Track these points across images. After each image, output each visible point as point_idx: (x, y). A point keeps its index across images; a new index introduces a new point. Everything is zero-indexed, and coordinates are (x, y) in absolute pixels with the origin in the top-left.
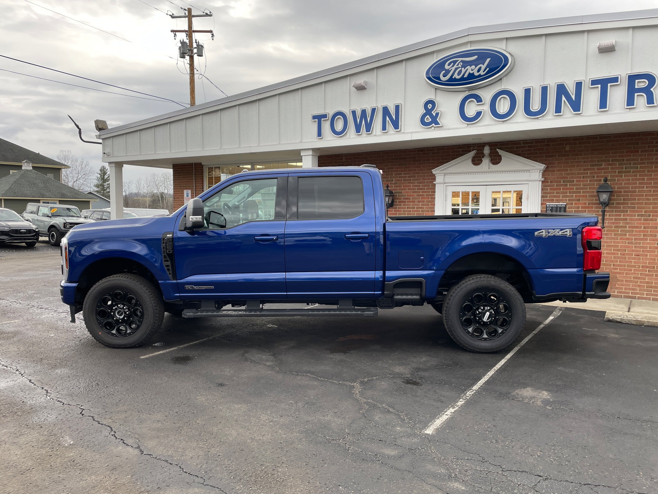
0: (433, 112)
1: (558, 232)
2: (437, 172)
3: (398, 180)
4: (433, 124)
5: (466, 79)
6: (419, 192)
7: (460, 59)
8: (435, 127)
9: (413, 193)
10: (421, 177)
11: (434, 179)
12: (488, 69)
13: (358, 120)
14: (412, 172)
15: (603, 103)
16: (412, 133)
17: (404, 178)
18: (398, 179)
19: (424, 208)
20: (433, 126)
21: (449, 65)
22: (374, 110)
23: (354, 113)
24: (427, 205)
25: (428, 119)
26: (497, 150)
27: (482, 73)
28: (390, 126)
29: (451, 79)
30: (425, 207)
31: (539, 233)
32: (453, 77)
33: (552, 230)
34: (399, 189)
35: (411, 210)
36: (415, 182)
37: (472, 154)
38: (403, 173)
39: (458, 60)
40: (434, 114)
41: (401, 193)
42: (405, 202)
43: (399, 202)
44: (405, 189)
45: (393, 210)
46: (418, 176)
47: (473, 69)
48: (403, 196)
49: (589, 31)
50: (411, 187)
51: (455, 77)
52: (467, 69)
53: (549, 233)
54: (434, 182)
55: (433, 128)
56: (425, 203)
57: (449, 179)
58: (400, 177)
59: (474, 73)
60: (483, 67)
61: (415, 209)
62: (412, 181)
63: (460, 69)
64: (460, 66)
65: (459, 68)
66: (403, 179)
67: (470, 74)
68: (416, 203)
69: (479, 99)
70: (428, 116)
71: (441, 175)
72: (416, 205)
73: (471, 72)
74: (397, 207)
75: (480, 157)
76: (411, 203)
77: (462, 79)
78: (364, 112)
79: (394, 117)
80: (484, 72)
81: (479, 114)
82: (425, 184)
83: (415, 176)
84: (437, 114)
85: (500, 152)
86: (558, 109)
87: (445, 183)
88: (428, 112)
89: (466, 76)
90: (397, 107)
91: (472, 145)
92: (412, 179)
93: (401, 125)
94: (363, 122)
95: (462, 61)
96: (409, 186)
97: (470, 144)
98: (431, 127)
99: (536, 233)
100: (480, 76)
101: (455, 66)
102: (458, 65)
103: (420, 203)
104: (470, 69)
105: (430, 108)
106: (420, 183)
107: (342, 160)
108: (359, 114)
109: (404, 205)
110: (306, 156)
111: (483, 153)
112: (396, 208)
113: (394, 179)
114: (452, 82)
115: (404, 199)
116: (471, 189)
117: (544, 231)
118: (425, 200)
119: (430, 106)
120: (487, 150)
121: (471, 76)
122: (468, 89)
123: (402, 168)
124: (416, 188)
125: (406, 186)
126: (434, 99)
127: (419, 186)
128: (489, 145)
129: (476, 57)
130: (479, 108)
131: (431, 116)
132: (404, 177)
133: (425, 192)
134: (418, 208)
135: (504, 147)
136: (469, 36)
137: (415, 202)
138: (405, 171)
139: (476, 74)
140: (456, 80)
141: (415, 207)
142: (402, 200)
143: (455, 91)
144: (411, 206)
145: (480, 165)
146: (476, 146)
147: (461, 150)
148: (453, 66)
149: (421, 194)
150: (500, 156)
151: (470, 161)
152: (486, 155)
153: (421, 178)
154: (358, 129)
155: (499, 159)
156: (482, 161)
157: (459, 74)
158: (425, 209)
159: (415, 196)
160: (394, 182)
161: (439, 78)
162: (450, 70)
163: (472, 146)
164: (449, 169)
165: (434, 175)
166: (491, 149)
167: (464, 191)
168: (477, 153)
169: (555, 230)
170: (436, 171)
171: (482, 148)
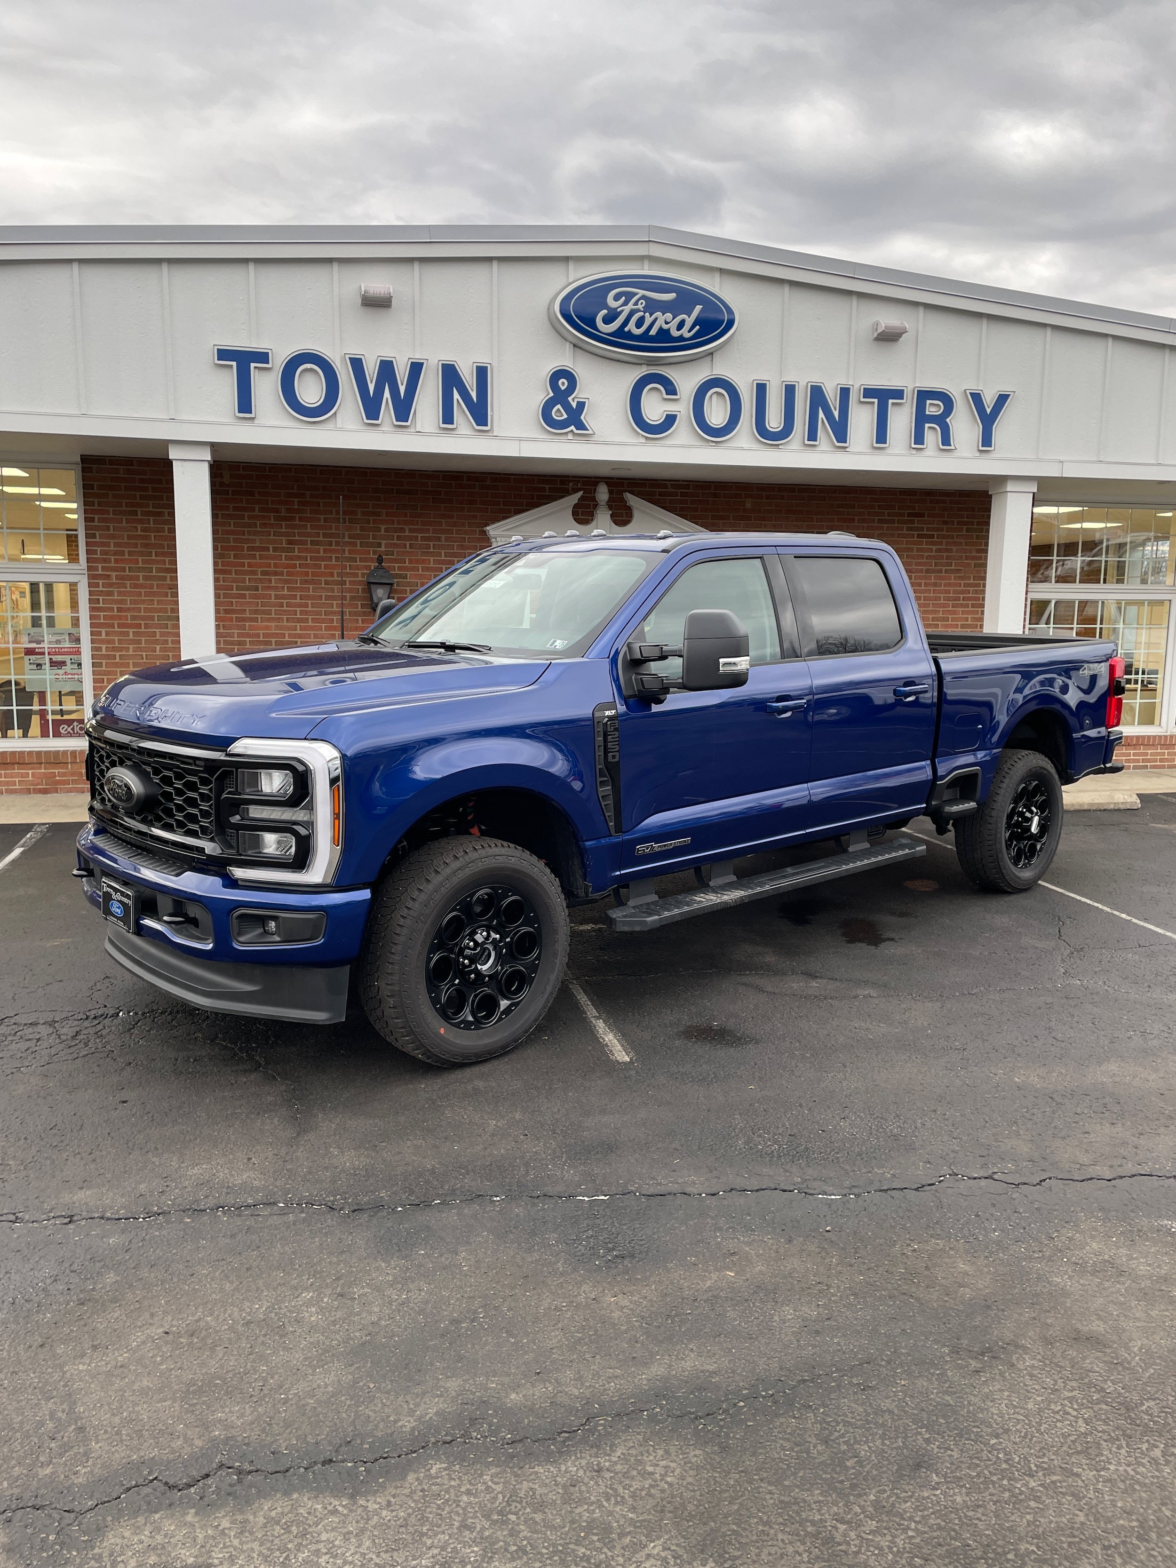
0: (570, 399)
2: (500, 532)
3: (394, 544)
5: (652, 339)
7: (641, 292)
8: (575, 435)
12: (698, 327)
13: (371, 387)
15: (881, 435)
16: (520, 440)
18: (395, 541)
20: (572, 431)
21: (617, 298)
22: (416, 369)
23: (357, 364)
25: (559, 413)
26: (624, 494)
27: (685, 332)
28: (462, 415)
29: (620, 332)
32: (626, 329)
34: (399, 568)
37: (575, 498)
38: (407, 528)
39: (636, 294)
40: (574, 405)
41: (405, 577)
44: (415, 569)
46: (447, 539)
47: (668, 321)
48: (408, 584)
49: (861, 295)
50: (432, 565)
51: (630, 330)
52: (656, 319)
55: (571, 437)
58: (399, 538)
59: (669, 330)
60: (690, 321)
62: (432, 550)
63: (642, 314)
64: (640, 307)
65: (638, 311)
66: (408, 543)
67: (661, 329)
69: (671, 389)
70: (559, 406)
73: (665, 327)
75: (588, 506)
77: (645, 337)
78: (387, 368)
79: (474, 395)
80: (689, 331)
81: (670, 420)
83: (439, 539)
84: (581, 405)
85: (632, 500)
86: (812, 435)
88: (559, 397)
89: (653, 332)
90: (482, 373)
91: (571, 478)
92: (432, 544)
93: (492, 416)
94: (387, 394)
95: (643, 297)
96: (424, 561)
97: (568, 477)
98: (567, 433)
100: (681, 338)
101: (630, 306)
102: (636, 304)
104: (662, 320)
105: (563, 388)
108: (371, 370)
110: (188, 462)
111: (594, 500)
113: (383, 542)
114: (621, 338)
119: (563, 384)
120: (603, 494)
121: (664, 334)
122: (649, 363)
123: (406, 516)
125: (417, 561)
126: (573, 368)
128: (607, 483)
129: (673, 295)
130: (671, 408)
131: (567, 407)
132: (409, 538)
135: (635, 489)
136: (651, 244)
138: (413, 524)
139: (675, 333)
140: (630, 336)
143: (618, 361)
145: (590, 524)
146: (579, 481)
147: (547, 486)
148: (625, 303)
150: (630, 508)
151: (569, 513)
152: (602, 503)
154: (372, 409)
155: (626, 513)
156: (594, 515)
157: (639, 323)
161: (592, 323)
162: (619, 310)
163: (572, 481)
164: (524, 528)
165: (488, 540)
166: (611, 492)
168: (583, 499)
170: (498, 527)
171: (593, 488)
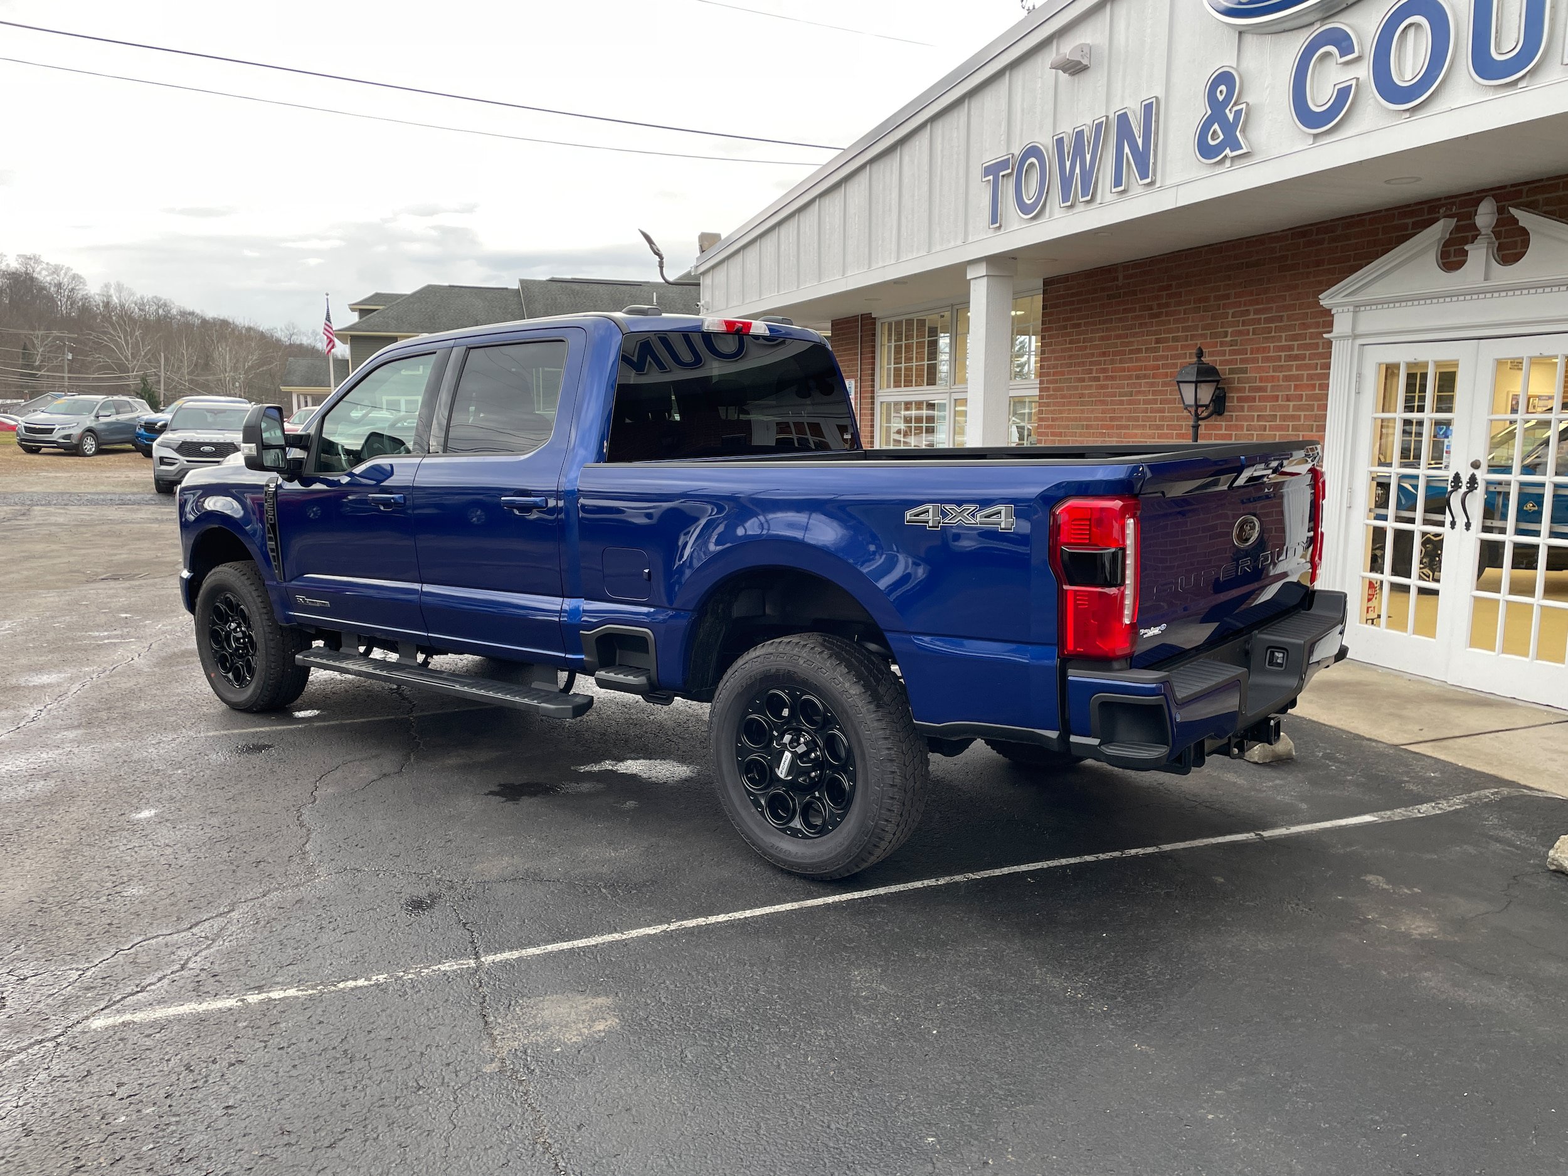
0: (1227, 111)
1: (973, 515)
2: (1338, 299)
3: (1240, 333)
4: (1228, 151)
6: (1290, 368)
8: (1233, 158)
9: (1273, 371)
10: (1295, 320)
11: (1329, 325)
13: (1068, 165)
14: (1274, 305)
16: (1178, 185)
17: (1254, 324)
18: (1240, 328)
19: (1298, 418)
20: (1226, 156)
22: (1098, 128)
23: (1060, 144)
24: (1307, 410)
25: (1216, 135)
26: (1513, 211)
28: (1130, 171)
30: (1302, 413)
31: (917, 515)
33: (953, 506)
34: (1243, 361)
35: (1267, 424)
36: (1281, 336)
37: (1438, 231)
38: (1252, 309)
40: (1231, 117)
41: (1245, 371)
42: (1254, 399)
43: (1240, 399)
44: (1256, 360)
45: (1224, 423)
46: (1289, 318)
48: (1248, 380)
50: (1271, 354)
53: (944, 514)
54: (1325, 336)
55: (1228, 163)
56: (1304, 402)
57: (1371, 321)
58: (1244, 323)
61: (1278, 422)
62: (1273, 334)
66: (1251, 328)
68: (1280, 402)
69: (1343, 42)
70: (1216, 126)
71: (1346, 309)
72: (1282, 408)
74: (1234, 414)
75: (1464, 240)
76: (1268, 404)
78: (1079, 138)
79: (1140, 142)
81: (1343, 94)
82: (1308, 341)
83: (1282, 317)
84: (1238, 116)
85: (1525, 218)
87: (1355, 337)
88: (1217, 108)
90: (1148, 108)
91: (1443, 202)
92: (1274, 325)
93: (1155, 164)
94: (1078, 169)
96: (1264, 350)
97: (1439, 199)
98: (1222, 161)
99: (909, 515)
103: (1291, 404)
105: (1221, 98)
106: (1294, 338)
107: (1116, 283)
108: (1069, 146)
109: (1250, 409)
110: (978, 280)
111: (1474, 227)
112: (1231, 418)
113: (1230, 330)
115: (1251, 389)
116: (1431, 355)
117: (930, 507)
118: (1304, 393)
119: (1221, 92)
120: (1485, 216)
122: (1320, 16)
123: (1252, 294)
124: (1283, 354)
125: (1258, 350)
126: (1235, 66)
127: (1291, 348)
128: (1494, 196)
130: (1346, 76)
131: (1224, 123)
133: (1307, 367)
134: (1284, 418)
137: (1277, 401)
138: (1258, 304)
141: (1278, 414)
142: (1247, 394)
144: (1267, 413)
145: (1459, 271)
146: (1453, 204)
147: (1410, 221)
149: (1294, 372)
150: (1524, 232)
151: (1431, 258)
152: (1483, 231)
153: (1297, 323)
154: (1067, 191)
155: (1520, 241)
156: (1466, 253)
158: (1302, 422)
159: (1279, 381)
160: (1228, 339)
163: (1443, 205)
164: (1370, 289)
165: (1328, 313)
166: (1497, 210)
167: (1411, 359)
168: (1457, 229)
169: (965, 506)
170: (1332, 296)
171: (1472, 209)
